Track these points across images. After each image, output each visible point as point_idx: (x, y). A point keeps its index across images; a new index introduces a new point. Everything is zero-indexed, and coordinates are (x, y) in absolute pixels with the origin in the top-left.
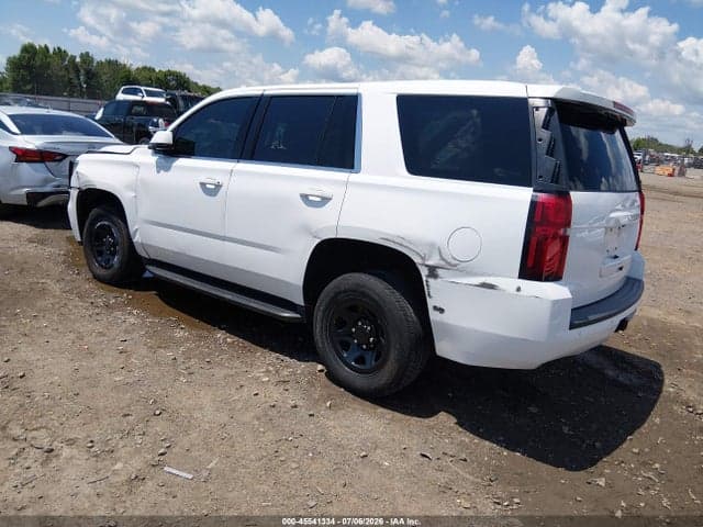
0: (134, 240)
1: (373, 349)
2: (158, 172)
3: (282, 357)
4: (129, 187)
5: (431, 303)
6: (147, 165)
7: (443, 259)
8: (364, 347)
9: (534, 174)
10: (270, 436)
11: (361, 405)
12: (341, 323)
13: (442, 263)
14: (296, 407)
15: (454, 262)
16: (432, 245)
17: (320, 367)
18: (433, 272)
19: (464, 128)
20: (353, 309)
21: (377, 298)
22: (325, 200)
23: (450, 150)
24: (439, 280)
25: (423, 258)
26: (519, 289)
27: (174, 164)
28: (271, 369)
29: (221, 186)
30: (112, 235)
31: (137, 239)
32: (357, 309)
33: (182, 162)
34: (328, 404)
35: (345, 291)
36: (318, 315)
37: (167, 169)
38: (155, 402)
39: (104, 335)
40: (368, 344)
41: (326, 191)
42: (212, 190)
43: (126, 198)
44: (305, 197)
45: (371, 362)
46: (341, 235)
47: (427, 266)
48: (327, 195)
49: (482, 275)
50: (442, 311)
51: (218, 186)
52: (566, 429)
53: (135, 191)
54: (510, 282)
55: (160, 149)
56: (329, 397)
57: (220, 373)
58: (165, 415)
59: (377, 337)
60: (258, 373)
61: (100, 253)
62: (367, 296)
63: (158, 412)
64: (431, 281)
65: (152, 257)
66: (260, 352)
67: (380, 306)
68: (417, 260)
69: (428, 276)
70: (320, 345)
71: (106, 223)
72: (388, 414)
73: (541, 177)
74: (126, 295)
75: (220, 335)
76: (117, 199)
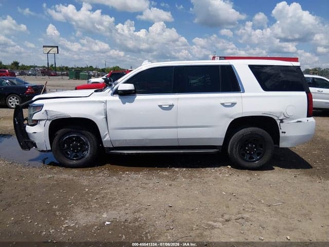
1: (255, 153)
2: (124, 104)
4: (100, 113)
5: (281, 131)
7: (285, 116)
8: (252, 153)
15: (288, 117)
16: (281, 113)
17: (229, 167)
18: (282, 121)
22: (233, 104)
24: (284, 123)
25: (278, 117)
26: (308, 121)
29: (173, 105)
31: (106, 139)
37: (131, 102)
40: (254, 151)
42: (167, 108)
44: (223, 104)
45: (256, 157)
46: (244, 115)
47: (279, 119)
48: (234, 102)
49: (296, 119)
50: (285, 133)
53: (104, 115)
54: (305, 119)
64: (281, 124)
65: (116, 146)
68: (275, 118)
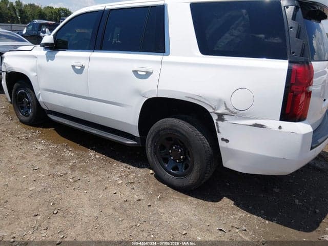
0: (39, 100)
1: (183, 162)
2: (48, 61)
3: (129, 166)
4: (33, 70)
5: (219, 136)
6: (41, 57)
7: (227, 109)
8: (178, 161)
9: (288, 52)
10: (126, 224)
11: (178, 195)
12: (163, 147)
13: (228, 112)
14: (140, 200)
15: (235, 111)
16: (220, 100)
17: (151, 171)
18: (221, 117)
19: (237, 22)
20: (169, 139)
21: (184, 133)
22: (148, 74)
23: (227, 38)
24: (225, 122)
25: (214, 109)
26: (280, 128)
27: (56, 55)
28: (123, 174)
29: (84, 67)
30: (27, 98)
31: (40, 99)
32: (172, 140)
33: (61, 53)
34: (159, 197)
35: (164, 129)
36: (149, 143)
37: (52, 58)
38: (54, 204)
39: (24, 158)
40: (180, 159)
41: (149, 68)
42: (79, 70)
43: (31, 76)
44: (135, 72)
45: (182, 170)
46: (160, 96)
47: (216, 113)
48: (149, 70)
49: (253, 119)
50: (227, 141)
51: (83, 67)
52: (297, 201)
53: (37, 73)
54: (274, 123)
55: (48, 46)
56: (159, 191)
57: (92, 179)
58: (60, 214)
59: (185, 155)
60: (115, 177)
61: (22, 108)
62: (179, 132)
63: (55, 212)
64: (220, 123)
65: (50, 109)
66: (116, 163)
67: (187, 138)
68: (210, 110)
69: (217, 120)
70: (151, 160)
71: (23, 91)
72: (195, 201)
73: (293, 53)
74: (38, 131)
75: (92, 153)
76: (27, 77)
